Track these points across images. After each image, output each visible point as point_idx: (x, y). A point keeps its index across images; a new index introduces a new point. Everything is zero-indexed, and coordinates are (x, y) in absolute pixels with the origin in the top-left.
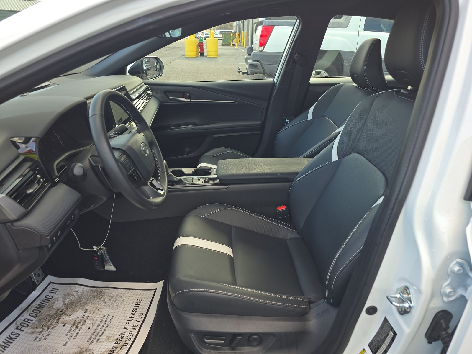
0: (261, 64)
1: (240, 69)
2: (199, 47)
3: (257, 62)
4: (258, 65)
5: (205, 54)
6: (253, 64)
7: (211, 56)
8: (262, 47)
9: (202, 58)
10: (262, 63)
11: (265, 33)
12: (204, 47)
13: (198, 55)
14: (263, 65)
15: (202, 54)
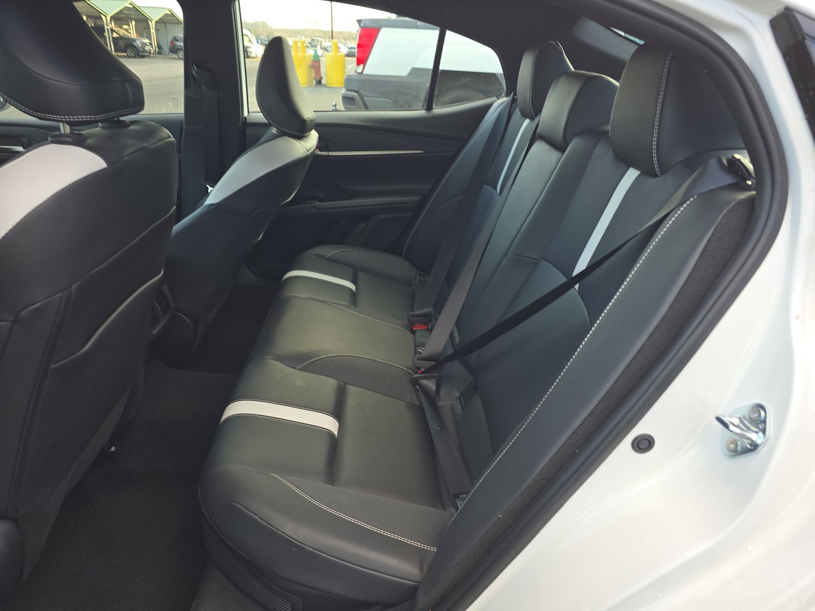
0: (361, 97)
1: (335, 106)
2: (312, 69)
3: (354, 93)
4: (355, 98)
5: (323, 81)
6: (347, 96)
7: (333, 84)
8: (361, 66)
9: (319, 88)
10: (363, 94)
11: (364, 42)
12: (322, 70)
13: (312, 82)
14: (365, 98)
15: (319, 82)
